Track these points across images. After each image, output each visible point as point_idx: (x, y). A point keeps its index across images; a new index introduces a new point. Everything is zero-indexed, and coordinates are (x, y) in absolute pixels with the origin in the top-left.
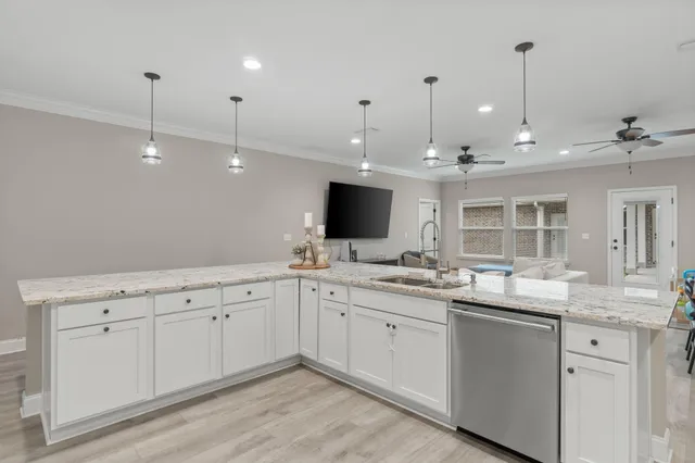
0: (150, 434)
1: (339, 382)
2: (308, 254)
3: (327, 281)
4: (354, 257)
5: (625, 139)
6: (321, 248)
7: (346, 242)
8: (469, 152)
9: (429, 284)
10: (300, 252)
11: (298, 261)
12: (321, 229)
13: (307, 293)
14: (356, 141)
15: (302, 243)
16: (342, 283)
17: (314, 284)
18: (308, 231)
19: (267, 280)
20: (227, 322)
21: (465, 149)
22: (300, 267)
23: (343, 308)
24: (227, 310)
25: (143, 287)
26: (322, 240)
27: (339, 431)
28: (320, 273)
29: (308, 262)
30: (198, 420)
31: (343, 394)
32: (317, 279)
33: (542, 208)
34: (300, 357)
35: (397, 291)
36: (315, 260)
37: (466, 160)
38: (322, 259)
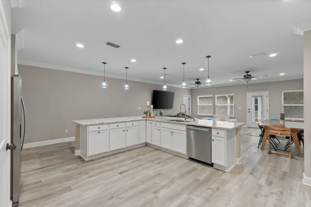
0: (110, 159)
1: (158, 149)
2: (148, 114)
3: (154, 121)
4: (161, 114)
5: (247, 78)
6: (152, 112)
7: (159, 110)
8: (199, 81)
9: (183, 121)
10: (146, 113)
11: (145, 116)
12: (152, 106)
13: (148, 124)
14: (162, 78)
15: (146, 110)
16: (158, 121)
17: (151, 122)
18: (148, 107)
19: (137, 121)
20: (127, 132)
21: (198, 79)
22: (146, 117)
23: (159, 128)
24: (127, 129)
25: (107, 122)
26: (152, 110)
27: (158, 159)
28: (152, 119)
29: (148, 116)
30: (122, 157)
31: (159, 152)
32: (151, 120)
33: (229, 97)
34: (146, 143)
35: (174, 123)
36: (150, 115)
37: (198, 83)
38: (152, 115)
